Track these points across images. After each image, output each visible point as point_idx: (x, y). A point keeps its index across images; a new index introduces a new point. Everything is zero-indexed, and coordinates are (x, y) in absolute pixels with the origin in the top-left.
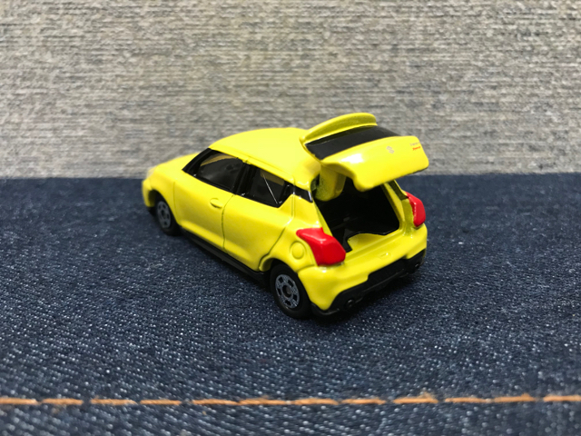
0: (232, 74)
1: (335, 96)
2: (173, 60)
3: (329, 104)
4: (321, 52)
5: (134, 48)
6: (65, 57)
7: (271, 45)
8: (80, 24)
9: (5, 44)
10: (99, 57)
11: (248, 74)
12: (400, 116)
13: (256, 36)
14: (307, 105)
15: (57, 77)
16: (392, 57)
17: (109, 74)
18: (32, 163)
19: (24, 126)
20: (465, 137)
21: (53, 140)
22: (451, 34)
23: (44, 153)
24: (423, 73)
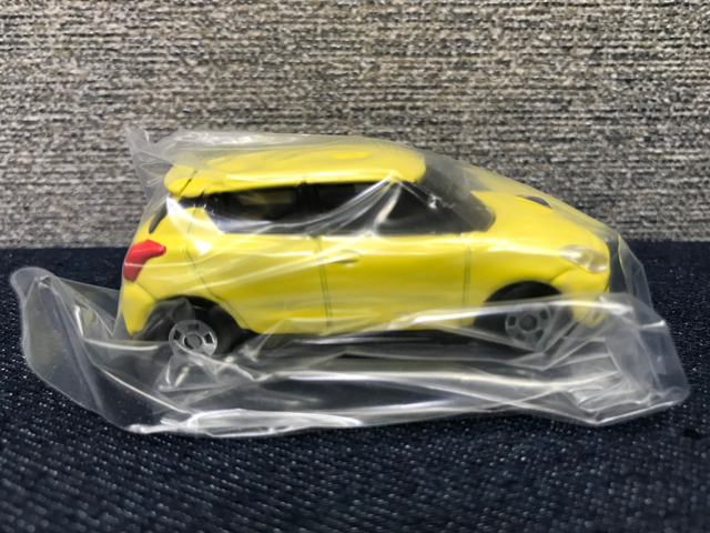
0: (349, 91)
1: (503, 124)
2: (261, 69)
3: (493, 135)
4: (486, 59)
5: (203, 51)
6: (97, 65)
7: (411, 47)
8: (121, 16)
9: (7, 47)
10: (149, 66)
11: (373, 91)
12: (597, 153)
13: (389, 32)
14: (461, 136)
15: (85, 95)
16: (591, 66)
17: (164, 90)
18: (50, 221)
19: (36, 169)
20: (691, 185)
21: (80, 189)
22: (683, 33)
23: (66, 207)
24: (636, 90)
